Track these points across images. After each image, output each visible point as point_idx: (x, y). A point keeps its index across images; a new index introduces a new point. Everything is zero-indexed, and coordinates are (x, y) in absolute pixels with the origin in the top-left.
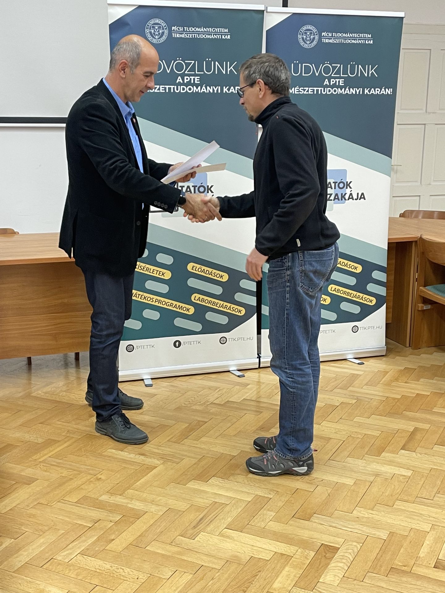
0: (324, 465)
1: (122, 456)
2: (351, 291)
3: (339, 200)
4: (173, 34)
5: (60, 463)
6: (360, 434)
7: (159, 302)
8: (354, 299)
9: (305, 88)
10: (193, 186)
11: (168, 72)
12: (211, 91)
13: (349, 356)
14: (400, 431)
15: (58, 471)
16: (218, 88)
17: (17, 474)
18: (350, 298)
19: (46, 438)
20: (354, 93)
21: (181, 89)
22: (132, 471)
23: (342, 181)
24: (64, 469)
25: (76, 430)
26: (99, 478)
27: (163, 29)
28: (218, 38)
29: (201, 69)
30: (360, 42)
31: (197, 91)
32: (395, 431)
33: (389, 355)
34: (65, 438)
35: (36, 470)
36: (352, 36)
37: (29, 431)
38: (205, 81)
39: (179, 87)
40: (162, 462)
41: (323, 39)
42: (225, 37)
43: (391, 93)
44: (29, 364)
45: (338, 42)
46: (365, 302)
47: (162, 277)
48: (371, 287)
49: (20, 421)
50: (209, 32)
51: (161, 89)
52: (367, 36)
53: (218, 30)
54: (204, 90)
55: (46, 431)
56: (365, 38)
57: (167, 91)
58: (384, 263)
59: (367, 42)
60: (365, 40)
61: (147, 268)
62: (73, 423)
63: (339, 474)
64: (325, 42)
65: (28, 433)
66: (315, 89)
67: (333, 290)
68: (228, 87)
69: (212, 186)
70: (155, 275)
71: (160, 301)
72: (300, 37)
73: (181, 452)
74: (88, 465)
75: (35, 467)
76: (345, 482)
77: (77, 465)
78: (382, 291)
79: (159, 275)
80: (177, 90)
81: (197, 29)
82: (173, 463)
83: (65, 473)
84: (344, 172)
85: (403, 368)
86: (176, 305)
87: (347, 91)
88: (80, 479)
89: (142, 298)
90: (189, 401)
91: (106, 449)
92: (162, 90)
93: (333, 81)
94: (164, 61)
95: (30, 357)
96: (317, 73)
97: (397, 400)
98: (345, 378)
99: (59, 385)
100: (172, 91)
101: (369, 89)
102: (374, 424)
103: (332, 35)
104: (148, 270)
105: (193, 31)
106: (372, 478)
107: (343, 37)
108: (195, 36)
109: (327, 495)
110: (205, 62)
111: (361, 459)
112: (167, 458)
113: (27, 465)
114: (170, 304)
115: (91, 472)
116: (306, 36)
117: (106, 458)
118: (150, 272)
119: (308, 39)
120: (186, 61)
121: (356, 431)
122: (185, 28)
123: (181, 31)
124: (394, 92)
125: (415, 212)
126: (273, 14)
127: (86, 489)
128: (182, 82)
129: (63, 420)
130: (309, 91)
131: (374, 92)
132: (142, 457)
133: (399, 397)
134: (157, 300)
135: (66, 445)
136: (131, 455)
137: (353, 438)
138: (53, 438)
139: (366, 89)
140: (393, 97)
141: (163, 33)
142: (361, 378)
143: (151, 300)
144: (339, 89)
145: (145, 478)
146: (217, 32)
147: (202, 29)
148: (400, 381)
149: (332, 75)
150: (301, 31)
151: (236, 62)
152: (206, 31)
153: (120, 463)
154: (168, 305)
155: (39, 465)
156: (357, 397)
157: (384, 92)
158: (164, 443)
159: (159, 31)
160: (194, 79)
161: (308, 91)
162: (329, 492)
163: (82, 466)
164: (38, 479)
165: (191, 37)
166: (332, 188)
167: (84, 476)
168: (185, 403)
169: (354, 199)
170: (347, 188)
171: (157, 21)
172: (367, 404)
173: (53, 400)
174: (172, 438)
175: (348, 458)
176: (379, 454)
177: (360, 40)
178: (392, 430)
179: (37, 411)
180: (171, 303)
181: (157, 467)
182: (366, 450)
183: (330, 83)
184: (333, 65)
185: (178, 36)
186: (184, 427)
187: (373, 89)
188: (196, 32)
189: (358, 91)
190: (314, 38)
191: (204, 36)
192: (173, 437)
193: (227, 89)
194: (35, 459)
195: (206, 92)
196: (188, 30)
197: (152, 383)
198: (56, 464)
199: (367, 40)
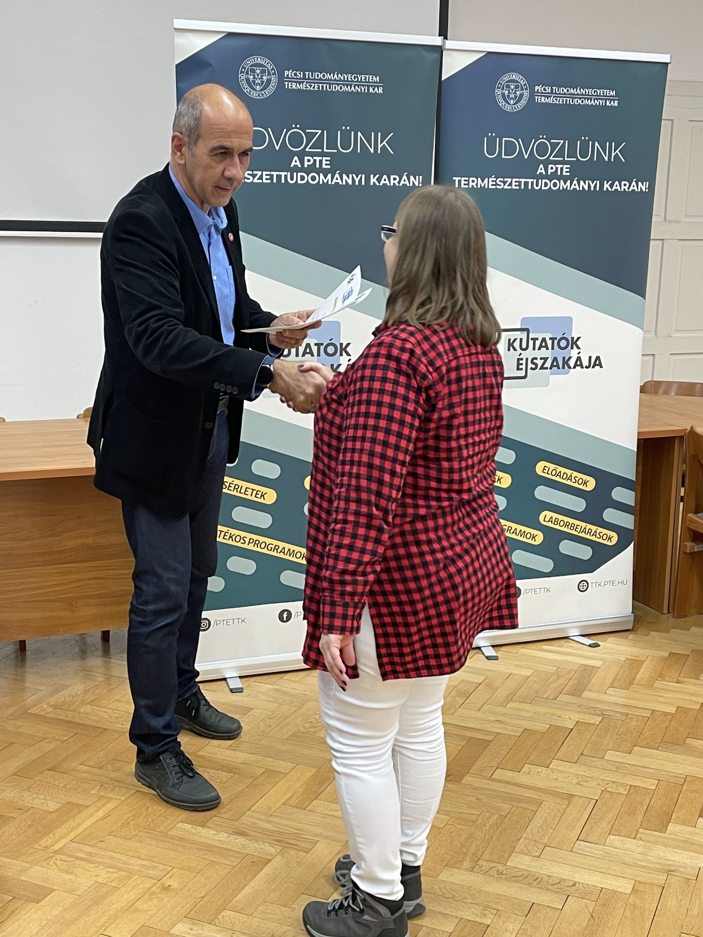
0: (571, 851)
1: (205, 837)
2: (576, 522)
3: (559, 368)
4: (286, 83)
5: (92, 853)
6: (623, 785)
7: (255, 544)
8: (583, 535)
9: (506, 180)
10: (316, 344)
11: (277, 148)
12: (350, 182)
13: (573, 632)
14: (688, 779)
15: (90, 871)
16: (361, 177)
17: (14, 879)
18: (576, 533)
19: (64, 802)
20: (586, 188)
21: (298, 178)
22: (227, 870)
23: (564, 336)
24: (101, 867)
25: (116, 783)
26: (166, 886)
27: (269, 74)
28: (363, 91)
29: (332, 144)
30: (598, 104)
31: (325, 181)
32: (680, 780)
33: (638, 628)
34: (97, 801)
35: (49, 871)
36: (584, 93)
37: (31, 786)
38: (339, 164)
39: (295, 174)
40: (279, 848)
41: (536, 97)
42: (374, 90)
43: (647, 190)
44: (21, 650)
45: (561, 103)
46: (600, 541)
47: (262, 500)
48: (610, 515)
49: (14, 765)
50: (348, 81)
51: (264, 177)
52: (608, 93)
53: (363, 78)
54: (337, 180)
55: (62, 785)
56: (606, 96)
57: (275, 181)
58: (630, 474)
59: (608, 103)
60: (606, 100)
61: (236, 485)
62: (110, 767)
63: (603, 871)
64: (539, 101)
65: (28, 791)
66: (523, 180)
67: (547, 519)
68: (378, 176)
69: (348, 344)
70: (249, 497)
71: (257, 542)
72: (498, 92)
73: (311, 828)
74: (143, 857)
75: (47, 862)
76: (614, 888)
77: (124, 858)
78: (627, 521)
79: (256, 497)
80: (292, 179)
81: (328, 76)
82: (299, 850)
83: (103, 875)
84: (569, 320)
85: (666, 654)
86: (284, 548)
87: (575, 185)
88: (133, 888)
89: (225, 537)
90: (311, 722)
91: (174, 824)
92: (266, 179)
93: (552, 168)
94: (269, 129)
95: (24, 641)
96: (526, 154)
97: (670, 717)
98: (574, 672)
99: (78, 690)
100: (283, 181)
101: (610, 182)
102: (642, 765)
103: (552, 90)
104: (237, 489)
105: (320, 79)
106: (661, 879)
107: (569, 94)
108: (323, 87)
109: (590, 915)
110: (339, 132)
111: (635, 839)
112: (286, 840)
113: (30, 859)
114: (273, 547)
115: (151, 872)
116: (509, 91)
117: (176, 842)
118: (240, 492)
119: (511, 96)
120: (307, 131)
121: (614, 780)
122: (307, 73)
123: (300, 79)
124: (652, 188)
125: (664, 384)
126: (454, 53)
127: (145, 911)
128: (300, 166)
129: (89, 764)
130: (513, 183)
131: (618, 188)
132: (241, 840)
133: (673, 710)
134: (251, 541)
135: (100, 814)
136: (221, 836)
137: (611, 793)
138: (75, 800)
139: (605, 182)
140: (648, 197)
141: (269, 81)
142: (600, 674)
143: (242, 541)
144: (562, 181)
145: (252, 884)
146: (361, 81)
147: (336, 75)
148: (667, 679)
149: (551, 158)
150: (500, 83)
151: (392, 134)
152: (342, 78)
153: (204, 852)
154: (270, 549)
155: (53, 860)
156: (601, 710)
157: (635, 188)
158: (278, 808)
159: (262, 78)
160: (321, 161)
161: (510, 184)
162: (591, 909)
163: (132, 861)
164: (55, 889)
165: (316, 89)
166: (547, 349)
167: (139, 881)
168: (305, 725)
169: (584, 366)
170: (572, 348)
171: (259, 59)
172: (621, 725)
173: (69, 722)
174: (289, 799)
175: (612, 837)
176: (663, 828)
177: (597, 99)
178: (676, 777)
179: (42, 743)
180: (276, 546)
181: (271, 860)
182: (640, 818)
183: (546, 171)
184: (552, 141)
185: (294, 86)
186: (309, 775)
187: (617, 183)
188: (326, 80)
189: (592, 186)
190: (522, 95)
191: (338, 88)
192: (291, 796)
193: (377, 180)
194: (46, 847)
195: (341, 183)
196: (312, 76)
197: (240, 686)
198: (84, 856)
199: (609, 99)
